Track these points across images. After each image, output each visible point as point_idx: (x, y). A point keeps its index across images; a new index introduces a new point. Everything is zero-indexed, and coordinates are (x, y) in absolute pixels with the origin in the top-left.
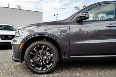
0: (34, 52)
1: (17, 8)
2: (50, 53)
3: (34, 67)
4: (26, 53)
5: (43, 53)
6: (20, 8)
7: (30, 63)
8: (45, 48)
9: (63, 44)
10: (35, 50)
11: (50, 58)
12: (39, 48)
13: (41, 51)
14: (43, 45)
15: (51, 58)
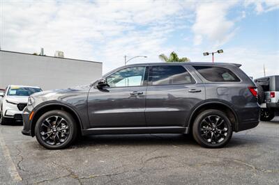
0: (46, 123)
1: (57, 55)
2: (66, 124)
3: (45, 141)
4: (37, 125)
5: (56, 124)
6: (63, 56)
7: (41, 136)
8: (59, 119)
9: (81, 114)
10: (48, 121)
11: (65, 131)
12: (53, 119)
13: (55, 122)
14: (57, 115)
15: (67, 130)
